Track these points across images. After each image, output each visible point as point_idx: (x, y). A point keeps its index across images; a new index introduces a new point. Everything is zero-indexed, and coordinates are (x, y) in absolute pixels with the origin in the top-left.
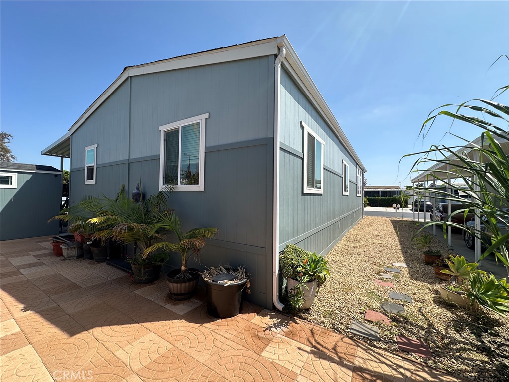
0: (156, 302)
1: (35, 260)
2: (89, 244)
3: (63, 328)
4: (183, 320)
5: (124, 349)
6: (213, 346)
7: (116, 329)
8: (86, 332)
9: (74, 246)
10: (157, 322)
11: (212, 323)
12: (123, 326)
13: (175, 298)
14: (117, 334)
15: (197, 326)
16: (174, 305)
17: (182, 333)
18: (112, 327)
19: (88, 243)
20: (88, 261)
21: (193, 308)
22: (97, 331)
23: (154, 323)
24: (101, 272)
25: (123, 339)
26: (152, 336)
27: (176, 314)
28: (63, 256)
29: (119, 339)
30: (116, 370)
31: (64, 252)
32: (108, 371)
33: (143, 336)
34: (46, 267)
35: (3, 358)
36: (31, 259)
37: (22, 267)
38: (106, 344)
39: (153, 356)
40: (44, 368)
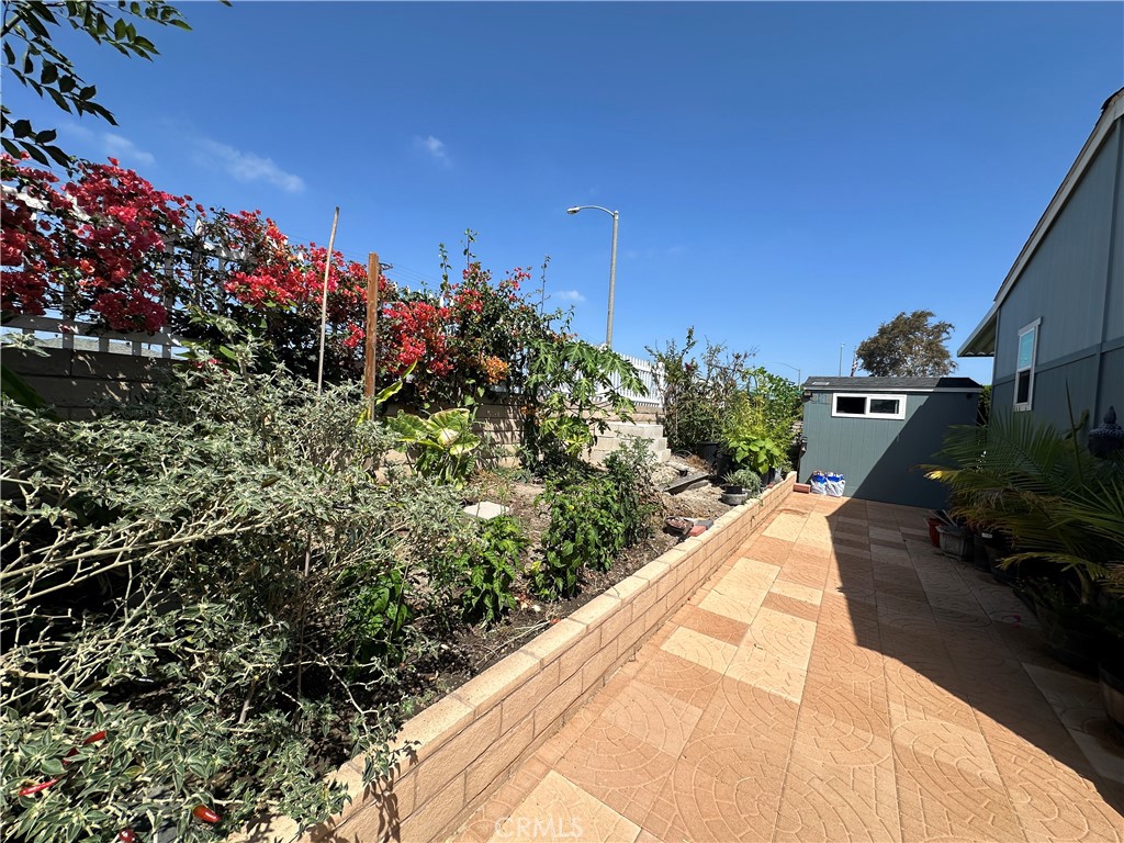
0: (1058, 710)
1: (900, 540)
2: (984, 538)
5: (909, 710)
8: (880, 655)
9: (957, 534)
12: (938, 687)
14: (918, 689)
17: (1056, 794)
18: (919, 675)
19: (984, 535)
20: (982, 573)
22: (893, 664)
23: (1005, 729)
25: (921, 700)
26: (977, 739)
27: (1087, 762)
28: (938, 546)
29: (914, 695)
30: (874, 717)
31: (942, 540)
32: (864, 710)
33: (958, 723)
34: (904, 555)
35: (788, 617)
36: (895, 536)
37: (877, 542)
38: (890, 684)
39: (943, 758)
40: (809, 651)
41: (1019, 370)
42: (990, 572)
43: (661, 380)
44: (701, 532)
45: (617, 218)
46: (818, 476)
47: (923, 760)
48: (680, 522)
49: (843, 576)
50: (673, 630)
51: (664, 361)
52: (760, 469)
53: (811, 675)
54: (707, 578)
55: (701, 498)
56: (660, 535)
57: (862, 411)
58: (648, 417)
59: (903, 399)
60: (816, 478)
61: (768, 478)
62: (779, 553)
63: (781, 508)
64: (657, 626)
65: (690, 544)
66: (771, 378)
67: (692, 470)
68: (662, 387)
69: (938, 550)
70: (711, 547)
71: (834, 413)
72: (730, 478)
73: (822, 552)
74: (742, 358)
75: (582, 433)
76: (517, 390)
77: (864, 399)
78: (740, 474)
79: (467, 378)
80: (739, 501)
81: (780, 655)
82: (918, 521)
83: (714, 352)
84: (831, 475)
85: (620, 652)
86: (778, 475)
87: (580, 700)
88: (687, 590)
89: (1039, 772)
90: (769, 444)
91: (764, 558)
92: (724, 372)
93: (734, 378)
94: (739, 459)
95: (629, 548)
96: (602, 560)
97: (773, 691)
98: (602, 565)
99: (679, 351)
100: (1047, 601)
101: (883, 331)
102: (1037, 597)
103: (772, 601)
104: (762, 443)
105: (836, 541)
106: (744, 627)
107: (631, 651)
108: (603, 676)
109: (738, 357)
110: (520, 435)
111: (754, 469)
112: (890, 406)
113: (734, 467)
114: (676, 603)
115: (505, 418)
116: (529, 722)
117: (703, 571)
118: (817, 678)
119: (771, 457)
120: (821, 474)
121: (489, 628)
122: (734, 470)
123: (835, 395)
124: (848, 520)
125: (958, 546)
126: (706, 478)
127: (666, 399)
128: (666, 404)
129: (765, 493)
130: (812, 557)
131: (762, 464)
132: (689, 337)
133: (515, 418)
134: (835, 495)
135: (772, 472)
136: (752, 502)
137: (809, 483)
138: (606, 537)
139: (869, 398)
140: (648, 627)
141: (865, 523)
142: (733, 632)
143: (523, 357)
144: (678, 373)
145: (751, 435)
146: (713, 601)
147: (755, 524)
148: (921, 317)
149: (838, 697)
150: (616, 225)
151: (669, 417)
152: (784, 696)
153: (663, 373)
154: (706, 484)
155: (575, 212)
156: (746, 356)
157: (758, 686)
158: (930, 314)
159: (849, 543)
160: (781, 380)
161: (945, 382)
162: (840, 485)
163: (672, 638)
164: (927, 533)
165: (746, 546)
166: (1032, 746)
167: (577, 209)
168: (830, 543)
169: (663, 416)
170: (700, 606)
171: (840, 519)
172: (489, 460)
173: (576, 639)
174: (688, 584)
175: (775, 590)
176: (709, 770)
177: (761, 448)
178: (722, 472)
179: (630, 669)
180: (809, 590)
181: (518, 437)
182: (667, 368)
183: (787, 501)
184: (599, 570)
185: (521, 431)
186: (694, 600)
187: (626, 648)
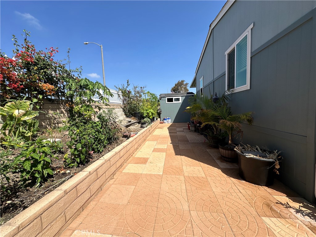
0: (213, 157)
1: (183, 130)
3: (175, 152)
4: (220, 170)
5: (187, 167)
6: (227, 189)
7: (189, 160)
8: (180, 156)
9: (193, 126)
10: (206, 165)
11: (237, 180)
13: (223, 159)
15: (225, 176)
16: (221, 162)
17: (215, 175)
18: (188, 158)
19: (198, 125)
21: (231, 168)
22: (183, 157)
24: (199, 138)
25: (189, 164)
26: (200, 168)
27: (219, 166)
28: (190, 130)
29: (188, 163)
30: (179, 171)
31: (190, 128)
32: (177, 170)
33: (196, 166)
34: (184, 133)
35: (159, 153)
36: (182, 129)
37: (178, 131)
38: (183, 162)
39: (195, 175)
40: (164, 160)
41: (201, 88)
42: (199, 133)
43: (121, 96)
44: (134, 136)
45: (102, 47)
46: (165, 119)
47: (190, 178)
48: (127, 133)
49: (172, 140)
50: (127, 165)
51: (121, 90)
52: (150, 117)
53: (165, 166)
54: (137, 149)
55: (135, 127)
56: (121, 139)
57: (172, 101)
58: (118, 107)
59: (180, 97)
60: (164, 119)
61: (153, 120)
62: (156, 138)
63: (157, 128)
64: (121, 166)
65: (130, 139)
66: (151, 94)
67: (132, 121)
68: (121, 98)
69: (190, 131)
70: (138, 139)
71: (167, 103)
72: (142, 121)
73: (167, 136)
74: (143, 88)
75: (90, 110)
76: (63, 98)
77: (173, 98)
78: (145, 119)
79: (33, 91)
80: (145, 126)
81: (157, 163)
82: (186, 125)
83: (135, 88)
84: (168, 118)
85: (107, 177)
86: (155, 119)
87: (91, 199)
88: (131, 153)
89: (212, 171)
90: (152, 111)
91: (153, 140)
92: (138, 92)
93: (141, 94)
94: (145, 116)
95: (111, 144)
96: (99, 149)
97: (155, 173)
98: (99, 151)
99: (125, 87)
100: (209, 135)
101: (176, 85)
102: (208, 135)
103: (155, 150)
104: (150, 110)
105: (170, 133)
106: (148, 159)
107: (112, 175)
108: (100, 187)
109: (141, 88)
110: (68, 115)
111: (149, 118)
112: (178, 100)
113: (144, 118)
114: (127, 158)
115: (59, 109)
116: (62, 216)
117: (136, 147)
118: (166, 166)
119: (152, 114)
120: (166, 118)
121: (41, 185)
122: (143, 119)
123: (167, 98)
124: (172, 128)
125: (193, 129)
126: (136, 122)
127: (123, 102)
128: (123, 103)
129: (152, 124)
130: (165, 137)
131: (150, 116)
132: (128, 83)
133: (64, 108)
134: (169, 123)
135: (154, 118)
136: (148, 127)
137: (163, 121)
138: (99, 141)
139: (174, 98)
140: (118, 166)
141: (175, 128)
142: (144, 161)
143: (64, 86)
144: (126, 94)
145: (147, 109)
146: (139, 154)
147: (150, 132)
148: (183, 81)
149: (171, 169)
150: (102, 50)
151: (125, 107)
152: (158, 174)
153: (121, 94)
154: (137, 124)
155: (87, 44)
156: (144, 88)
157: (151, 173)
158: (184, 81)
159: (172, 133)
160: (153, 94)
161: (188, 93)
162: (170, 120)
163: (127, 168)
164: (188, 128)
165: (148, 138)
166: (210, 166)
167: (87, 43)
168: (168, 133)
169: (123, 107)
170: (135, 156)
171: (170, 128)
172: (54, 125)
173: (85, 178)
174: (131, 151)
175: (156, 147)
176: (137, 204)
177: (150, 112)
178: (140, 120)
179: (112, 182)
180: (164, 145)
181: (67, 116)
182: (122, 92)
183: (158, 126)
184: (98, 153)
185: (68, 113)
186: (133, 156)
187: (110, 175)
